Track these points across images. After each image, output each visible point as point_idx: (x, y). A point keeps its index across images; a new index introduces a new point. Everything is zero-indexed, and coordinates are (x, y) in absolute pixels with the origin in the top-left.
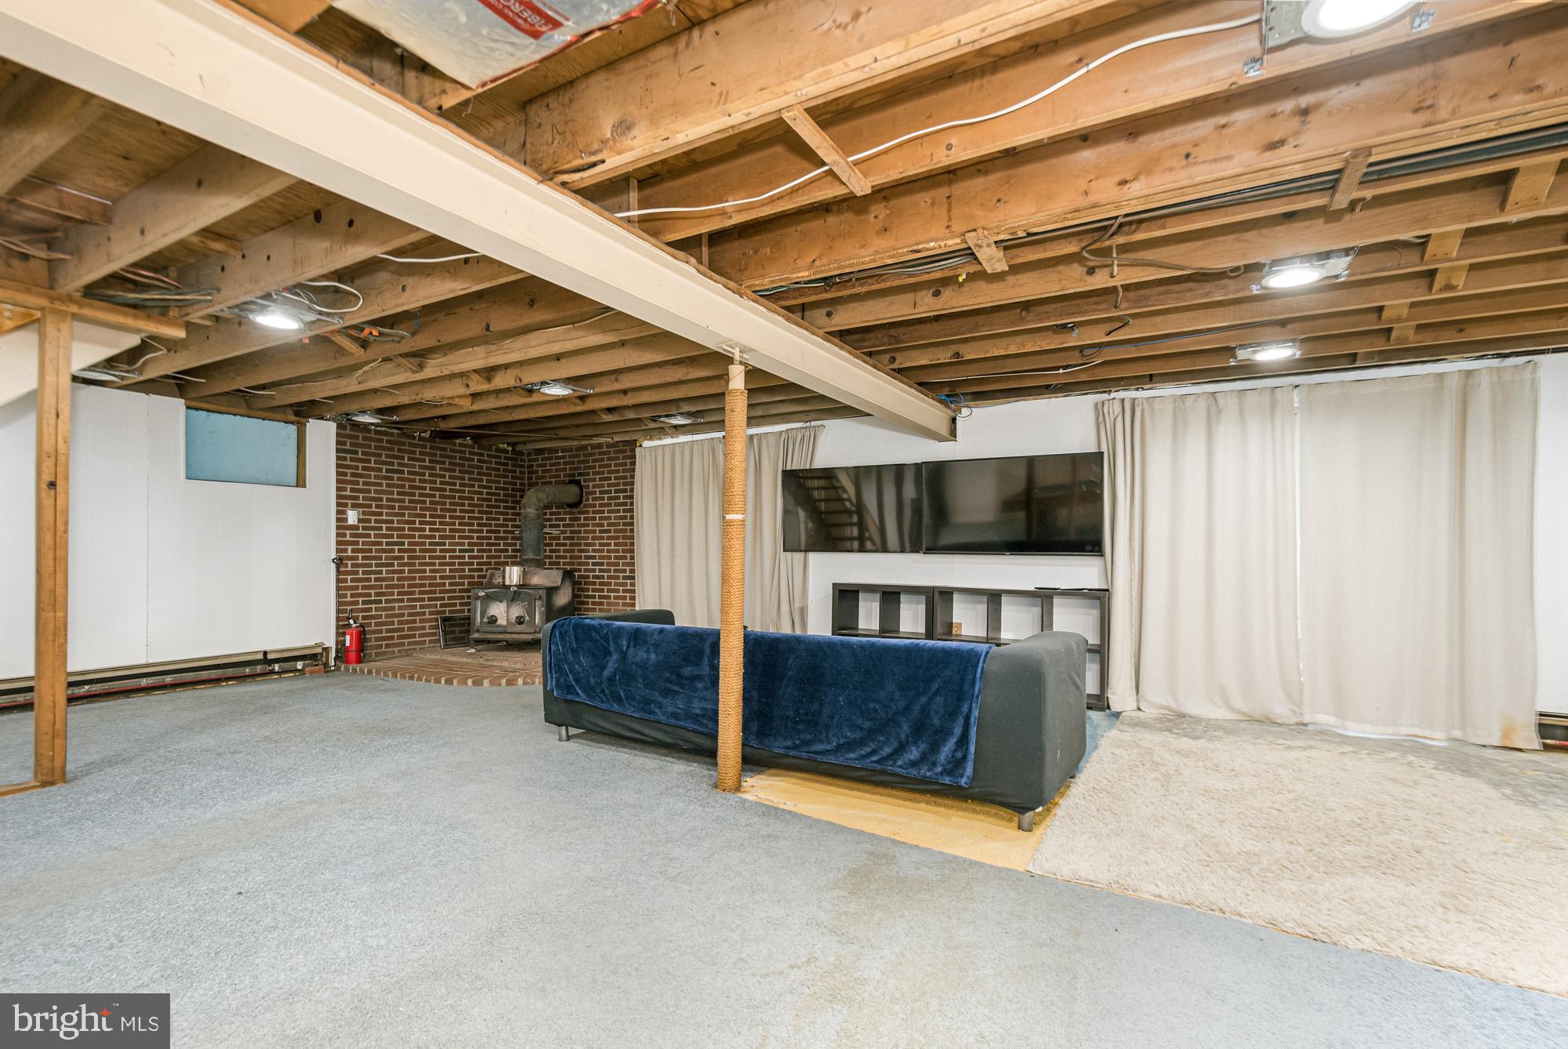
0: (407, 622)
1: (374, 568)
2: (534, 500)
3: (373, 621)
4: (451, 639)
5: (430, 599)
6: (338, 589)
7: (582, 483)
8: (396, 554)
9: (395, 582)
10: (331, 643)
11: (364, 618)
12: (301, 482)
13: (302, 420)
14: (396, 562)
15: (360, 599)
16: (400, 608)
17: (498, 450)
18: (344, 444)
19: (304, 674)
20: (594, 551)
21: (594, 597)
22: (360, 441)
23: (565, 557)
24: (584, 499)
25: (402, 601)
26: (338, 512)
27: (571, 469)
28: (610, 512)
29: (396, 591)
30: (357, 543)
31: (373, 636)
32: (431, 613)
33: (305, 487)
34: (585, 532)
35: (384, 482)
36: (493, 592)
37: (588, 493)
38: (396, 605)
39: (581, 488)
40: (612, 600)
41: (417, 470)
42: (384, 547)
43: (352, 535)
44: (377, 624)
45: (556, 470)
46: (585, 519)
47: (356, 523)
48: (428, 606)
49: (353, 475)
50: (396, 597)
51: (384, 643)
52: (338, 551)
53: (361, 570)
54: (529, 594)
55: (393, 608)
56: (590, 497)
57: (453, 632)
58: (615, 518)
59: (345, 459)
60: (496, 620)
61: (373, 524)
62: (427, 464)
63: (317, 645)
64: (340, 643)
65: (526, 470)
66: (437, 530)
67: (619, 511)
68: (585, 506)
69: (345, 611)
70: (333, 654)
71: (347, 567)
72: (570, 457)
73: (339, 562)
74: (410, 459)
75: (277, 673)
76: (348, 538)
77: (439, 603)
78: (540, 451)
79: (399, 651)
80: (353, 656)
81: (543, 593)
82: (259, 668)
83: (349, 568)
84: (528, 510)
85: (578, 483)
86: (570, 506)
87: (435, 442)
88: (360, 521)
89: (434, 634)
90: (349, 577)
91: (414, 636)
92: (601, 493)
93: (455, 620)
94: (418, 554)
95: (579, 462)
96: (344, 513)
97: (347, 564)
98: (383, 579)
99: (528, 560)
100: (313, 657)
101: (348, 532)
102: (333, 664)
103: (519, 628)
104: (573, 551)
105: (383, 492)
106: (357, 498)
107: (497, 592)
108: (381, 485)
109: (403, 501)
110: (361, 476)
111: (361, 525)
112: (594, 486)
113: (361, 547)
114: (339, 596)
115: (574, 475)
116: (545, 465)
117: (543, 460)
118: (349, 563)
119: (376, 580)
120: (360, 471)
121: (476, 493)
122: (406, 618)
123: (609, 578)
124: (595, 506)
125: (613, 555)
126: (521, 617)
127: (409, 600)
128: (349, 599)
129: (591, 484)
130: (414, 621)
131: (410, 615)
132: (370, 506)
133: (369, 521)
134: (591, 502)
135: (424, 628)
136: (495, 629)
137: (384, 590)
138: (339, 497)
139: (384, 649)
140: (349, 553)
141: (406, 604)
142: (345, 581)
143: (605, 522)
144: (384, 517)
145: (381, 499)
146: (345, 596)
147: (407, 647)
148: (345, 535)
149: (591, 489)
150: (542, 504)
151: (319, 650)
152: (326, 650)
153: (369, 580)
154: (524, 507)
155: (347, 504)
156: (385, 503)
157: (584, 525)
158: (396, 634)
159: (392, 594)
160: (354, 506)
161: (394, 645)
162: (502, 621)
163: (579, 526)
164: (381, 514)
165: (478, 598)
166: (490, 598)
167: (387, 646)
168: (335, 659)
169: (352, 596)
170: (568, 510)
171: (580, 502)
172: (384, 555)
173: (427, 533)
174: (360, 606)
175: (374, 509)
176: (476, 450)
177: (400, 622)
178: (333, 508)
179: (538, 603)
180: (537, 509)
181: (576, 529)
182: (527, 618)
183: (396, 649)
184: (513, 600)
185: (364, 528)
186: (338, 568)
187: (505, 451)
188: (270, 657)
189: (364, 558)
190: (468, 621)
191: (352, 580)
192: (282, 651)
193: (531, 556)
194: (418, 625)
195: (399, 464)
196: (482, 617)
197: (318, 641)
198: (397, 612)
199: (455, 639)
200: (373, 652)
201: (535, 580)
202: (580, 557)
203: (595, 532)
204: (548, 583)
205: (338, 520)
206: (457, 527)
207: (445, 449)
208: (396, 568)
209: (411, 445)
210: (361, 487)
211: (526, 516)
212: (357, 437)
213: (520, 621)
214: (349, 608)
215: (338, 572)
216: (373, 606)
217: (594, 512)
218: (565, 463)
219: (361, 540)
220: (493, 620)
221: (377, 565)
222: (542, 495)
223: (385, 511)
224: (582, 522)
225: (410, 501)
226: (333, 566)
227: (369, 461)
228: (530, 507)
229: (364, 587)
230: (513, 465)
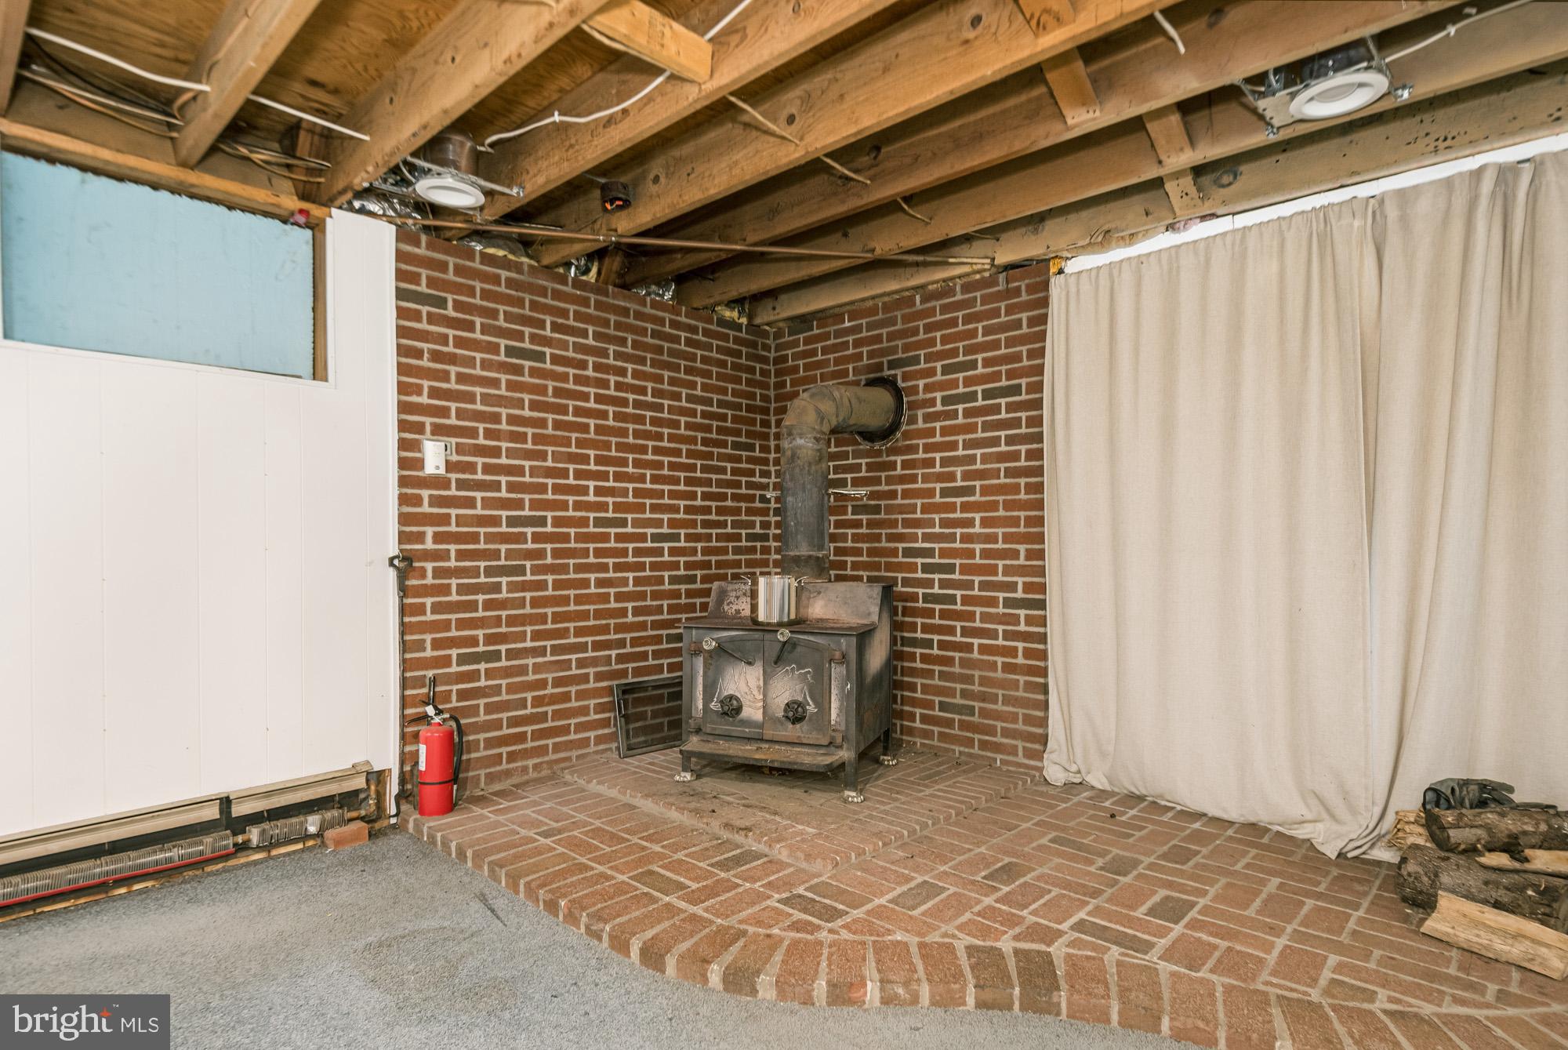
0: (553, 699)
1: (482, 579)
2: (811, 418)
3: (482, 702)
4: (638, 732)
5: (597, 646)
6: (404, 629)
7: (901, 384)
8: (530, 545)
9: (528, 610)
10: (388, 759)
11: (463, 695)
12: (319, 371)
13: (316, 211)
14: (528, 564)
15: (454, 653)
16: (537, 668)
17: (722, 322)
18: (414, 278)
19: (324, 845)
20: (927, 538)
21: (928, 644)
22: (451, 276)
23: (858, 552)
24: (904, 419)
25: (542, 652)
26: (403, 445)
27: (871, 354)
28: (969, 445)
29: (529, 629)
30: (445, 520)
31: (482, 736)
32: (599, 677)
33: (326, 380)
34: (906, 494)
35: (504, 378)
36: (732, 640)
37: (913, 406)
38: (530, 661)
39: (898, 393)
40: (976, 655)
41: (571, 354)
42: (504, 529)
43: (435, 501)
44: (490, 708)
45: (837, 362)
46: (906, 465)
47: (442, 471)
48: (594, 662)
49: (436, 356)
50: (529, 644)
51: (504, 750)
52: (403, 538)
53: (454, 582)
54: (816, 648)
55: (522, 670)
56: (920, 413)
57: (641, 716)
58: (985, 459)
59: (416, 316)
60: (739, 710)
61: (480, 476)
62: (590, 341)
63: (354, 772)
64: (407, 758)
65: (772, 368)
66: (611, 492)
67: (995, 442)
68: (907, 435)
69: (419, 682)
70: (393, 787)
71: (423, 576)
72: (871, 326)
73: (405, 565)
74: (556, 327)
75: (259, 848)
76: (426, 508)
77: (614, 653)
78: (803, 321)
79: (536, 767)
80: (432, 794)
81: (848, 645)
82: (206, 844)
83: (429, 580)
84: (800, 441)
85: (889, 383)
86: (869, 436)
87: (607, 295)
88: (450, 466)
89: (605, 723)
90: (429, 601)
91: (566, 730)
92: (946, 401)
93: (645, 689)
94: (573, 545)
95: (892, 337)
96: (415, 446)
97: (423, 570)
98: (503, 604)
99: (797, 560)
100: (349, 800)
101: (425, 494)
102: (394, 811)
103: (791, 731)
104: (877, 538)
105: (500, 401)
106: (444, 412)
107: (742, 640)
108: (495, 383)
109: (542, 423)
110: (452, 359)
111: (453, 476)
112: (928, 388)
113: (453, 528)
114: (405, 647)
115: (879, 367)
116: (814, 353)
117: (807, 341)
118: (429, 566)
119: (489, 605)
120: (450, 349)
121: (683, 412)
122: (549, 690)
123: (966, 600)
124: (931, 433)
125: (978, 547)
126: (799, 704)
127: (556, 650)
128: (429, 653)
129: (921, 383)
130: (566, 697)
131: (558, 682)
132: (472, 433)
133: (470, 468)
134: (921, 424)
135: (584, 711)
136: (737, 730)
137: (503, 629)
138: (403, 407)
139: (504, 766)
140: (429, 544)
141: (549, 658)
142: (420, 609)
143: (959, 471)
144: (504, 461)
145: (495, 418)
146: (420, 646)
147: (552, 757)
148: (417, 501)
149: (921, 396)
150: (826, 428)
151: (359, 783)
152: (378, 778)
153: (472, 606)
154: (790, 434)
155: (423, 424)
156: (504, 426)
157: (902, 480)
158: (529, 729)
159: (522, 637)
160: (439, 431)
161: (526, 754)
162: (752, 712)
163: (890, 480)
164: (495, 452)
165: (698, 651)
166: (725, 653)
167: (512, 757)
168: (398, 798)
169: (437, 644)
170: (865, 446)
171: (894, 427)
172: (503, 548)
173: (591, 498)
174: (454, 668)
175: (481, 441)
176: (683, 319)
177: (538, 701)
178: (392, 435)
179: (837, 672)
180: (817, 440)
181: (884, 488)
182: (811, 708)
183: (530, 763)
184: (778, 660)
185: (462, 485)
186: (402, 576)
187: (734, 326)
188: (238, 810)
189: (462, 555)
190: (675, 691)
191: (437, 608)
192: (269, 794)
193: (804, 550)
194: (574, 704)
195: (534, 338)
196: (708, 697)
197: (359, 758)
198: (531, 677)
199: (644, 730)
200: (482, 772)
201: (818, 609)
202: (894, 552)
203: (930, 493)
204: (849, 617)
205: (403, 463)
206: (648, 486)
207: (625, 312)
208: (529, 577)
209: (557, 295)
210: (453, 385)
211: (794, 457)
212: (443, 267)
213: (795, 713)
214: (430, 673)
215: (403, 590)
216: (482, 666)
217: (928, 448)
218: (858, 343)
219: (453, 512)
220: (732, 708)
221: (489, 572)
222: (827, 407)
223: (504, 445)
224: (899, 471)
225: (558, 425)
226: (392, 574)
227: (470, 326)
228: (801, 436)
229: (462, 624)
230: (749, 357)
